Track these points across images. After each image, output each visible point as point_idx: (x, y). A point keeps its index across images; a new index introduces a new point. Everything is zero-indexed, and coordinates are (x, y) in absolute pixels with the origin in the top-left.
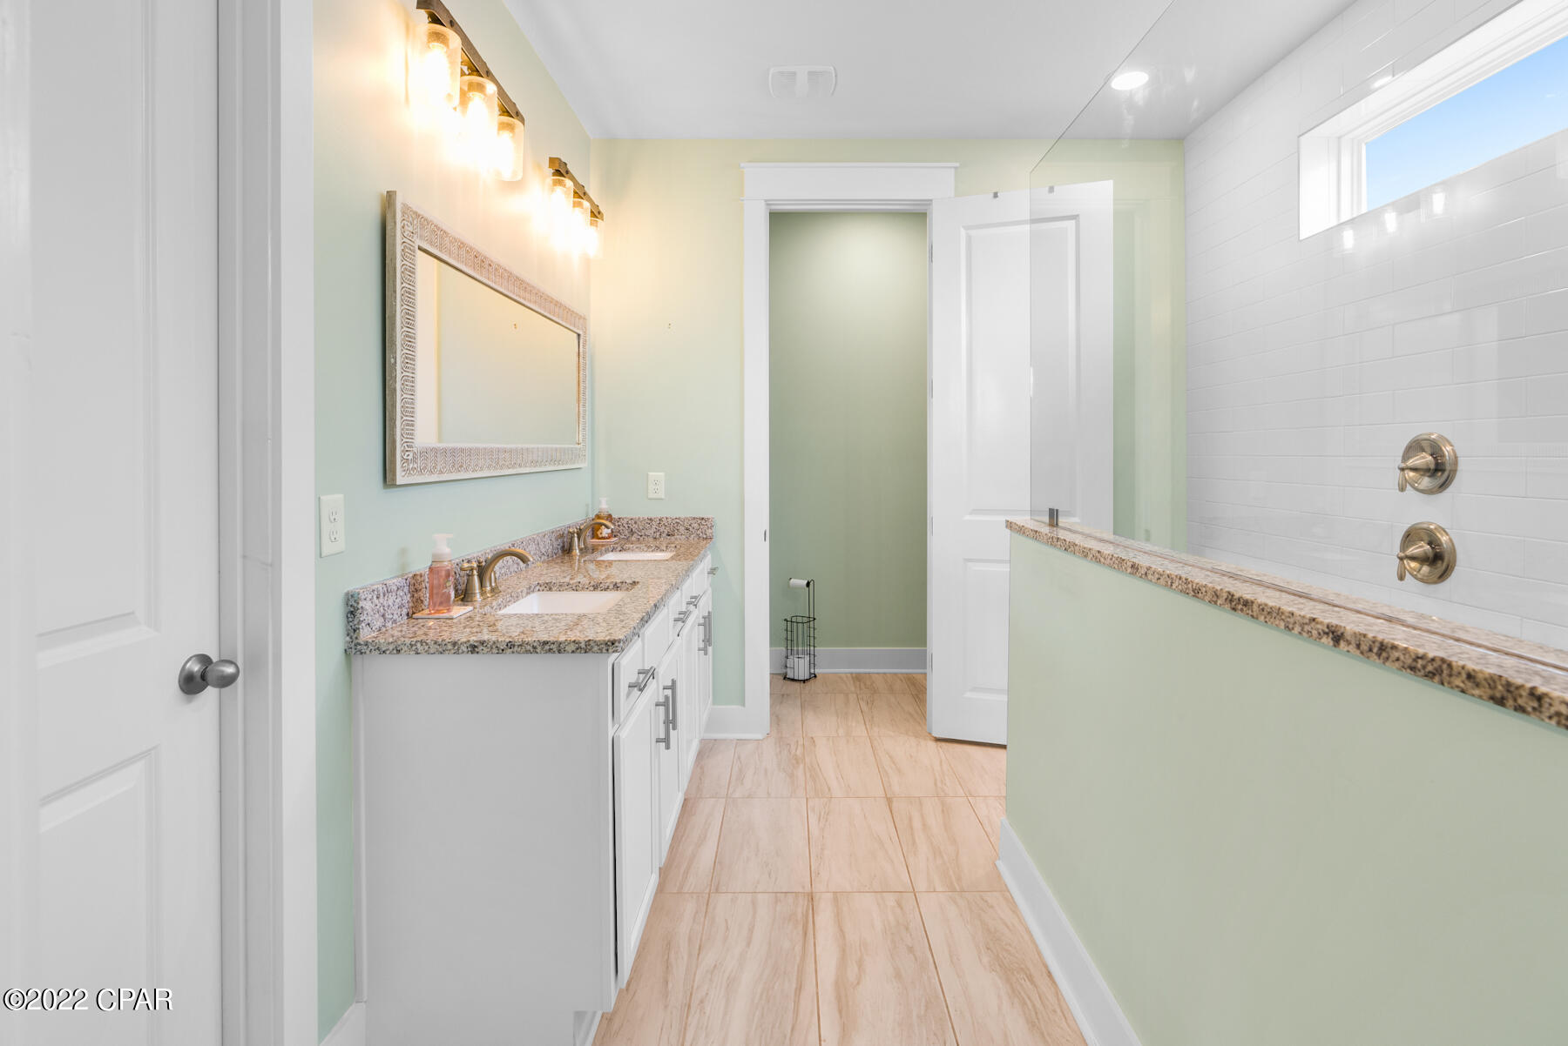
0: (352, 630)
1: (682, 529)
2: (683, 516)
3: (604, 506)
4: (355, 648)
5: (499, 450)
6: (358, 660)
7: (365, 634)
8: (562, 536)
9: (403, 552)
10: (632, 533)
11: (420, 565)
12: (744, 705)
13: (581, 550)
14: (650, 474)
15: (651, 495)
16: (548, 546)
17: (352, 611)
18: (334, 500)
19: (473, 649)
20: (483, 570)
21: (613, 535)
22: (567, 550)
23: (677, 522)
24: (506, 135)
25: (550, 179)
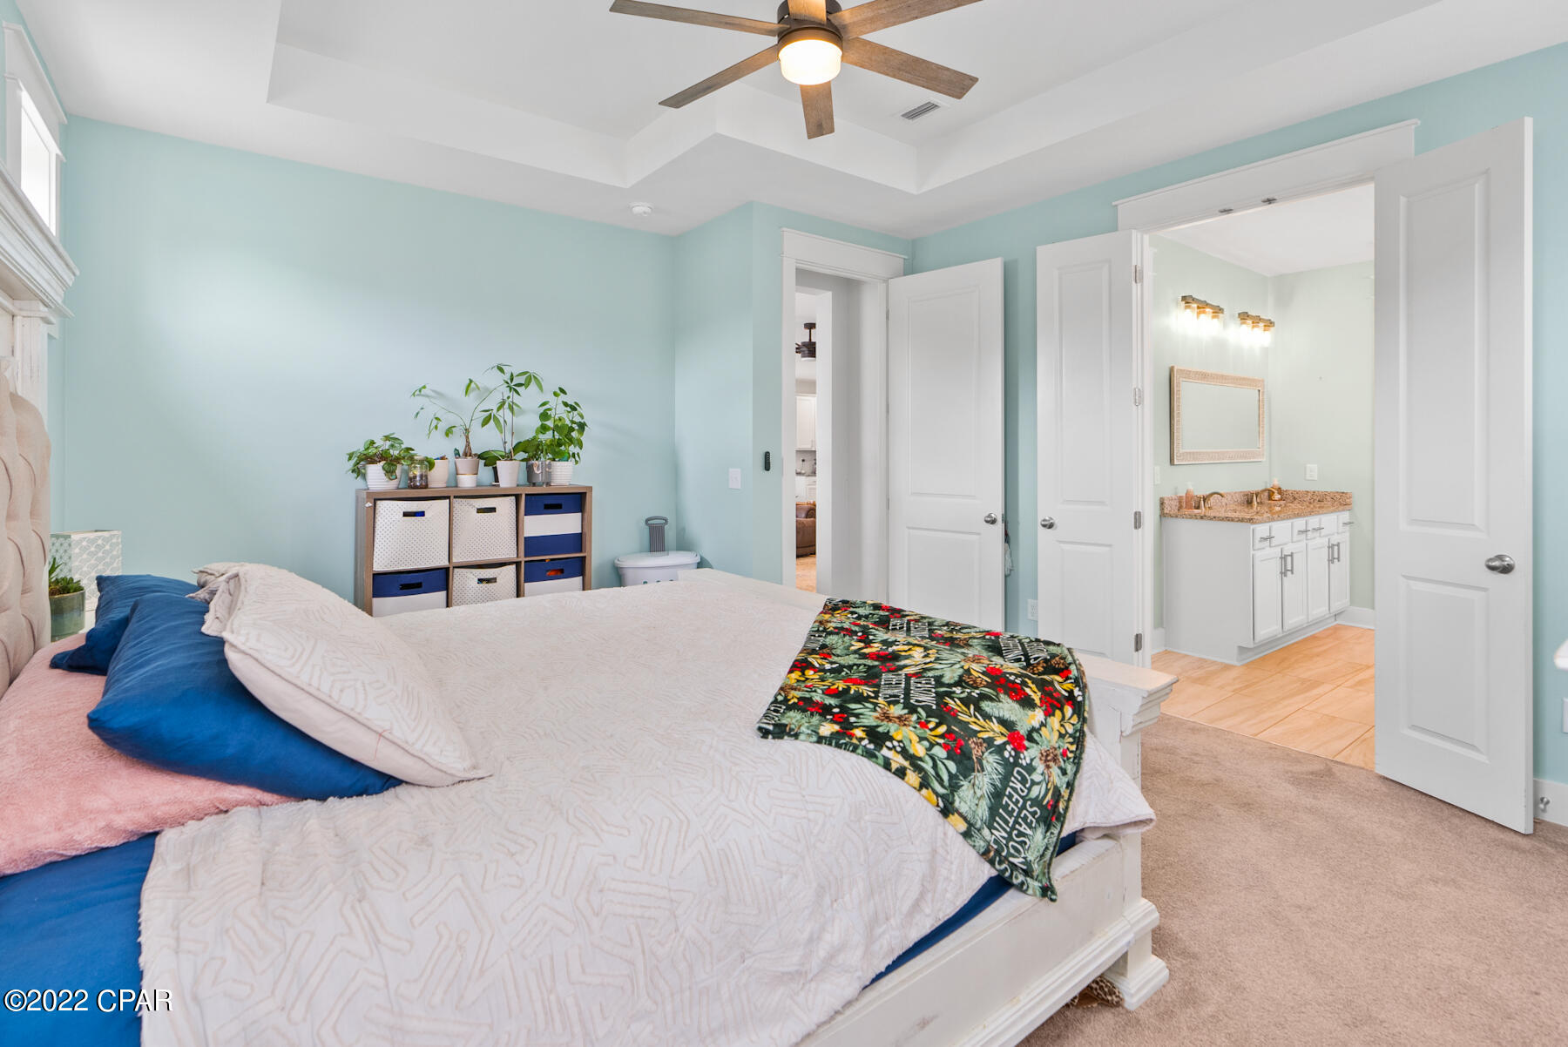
0: (1162, 509)
1: (1328, 498)
2: (1329, 491)
3: (1276, 482)
4: (1163, 515)
5: (1212, 453)
6: (1163, 519)
7: (1166, 511)
8: (1247, 495)
9: (1176, 488)
10: (1295, 499)
11: (1183, 494)
12: (1373, 608)
13: (1258, 503)
14: (1308, 465)
15: (1308, 478)
16: (1239, 498)
17: (1162, 504)
18: (1158, 468)
19: (1202, 518)
20: (1205, 499)
21: (1281, 499)
22: (1249, 503)
23: (1326, 494)
24: (1215, 320)
25: (1239, 321)
